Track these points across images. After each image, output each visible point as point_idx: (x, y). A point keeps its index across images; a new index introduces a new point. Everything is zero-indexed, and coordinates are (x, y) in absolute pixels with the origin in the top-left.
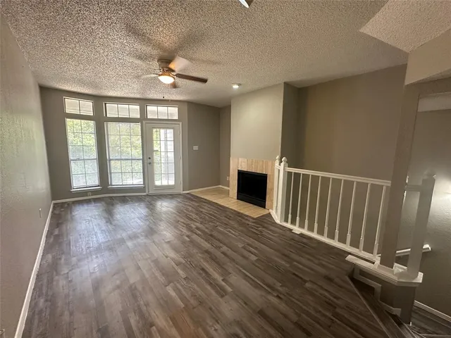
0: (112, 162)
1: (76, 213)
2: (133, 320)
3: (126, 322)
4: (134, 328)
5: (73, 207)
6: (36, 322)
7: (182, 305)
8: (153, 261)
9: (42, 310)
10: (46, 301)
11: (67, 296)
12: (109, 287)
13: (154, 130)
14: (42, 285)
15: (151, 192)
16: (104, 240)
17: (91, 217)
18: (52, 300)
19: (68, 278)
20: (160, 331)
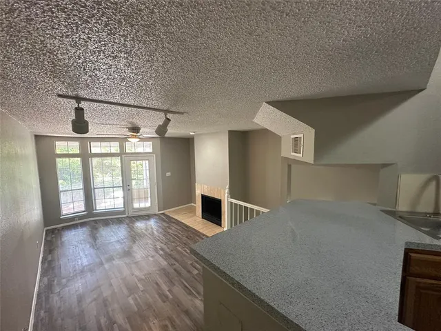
0: (96, 190)
1: (66, 238)
2: (103, 320)
3: (98, 322)
4: (103, 326)
5: (62, 233)
6: (40, 325)
7: (136, 309)
8: (121, 279)
9: (43, 318)
10: (45, 312)
11: (59, 308)
12: (89, 300)
13: (132, 162)
14: (42, 301)
15: (131, 214)
16: (87, 263)
17: (77, 242)
18: (49, 311)
19: (59, 295)
20: (120, 326)
